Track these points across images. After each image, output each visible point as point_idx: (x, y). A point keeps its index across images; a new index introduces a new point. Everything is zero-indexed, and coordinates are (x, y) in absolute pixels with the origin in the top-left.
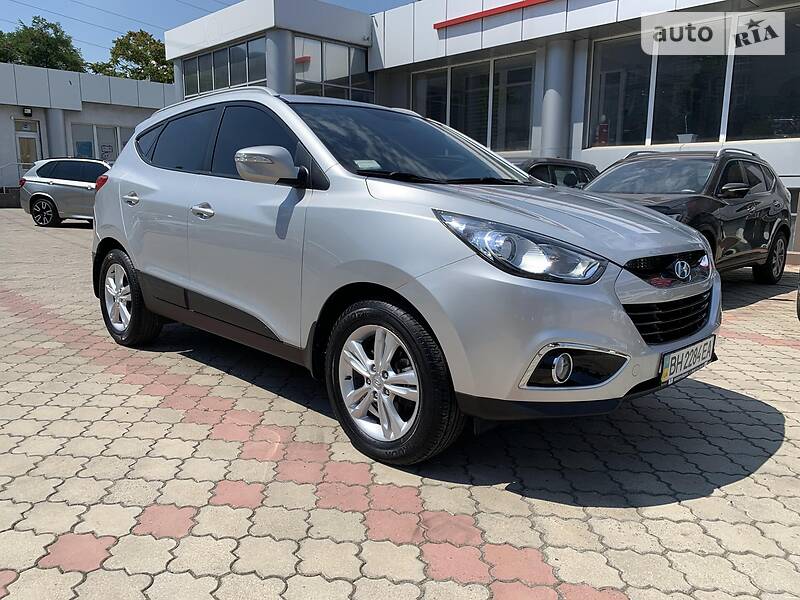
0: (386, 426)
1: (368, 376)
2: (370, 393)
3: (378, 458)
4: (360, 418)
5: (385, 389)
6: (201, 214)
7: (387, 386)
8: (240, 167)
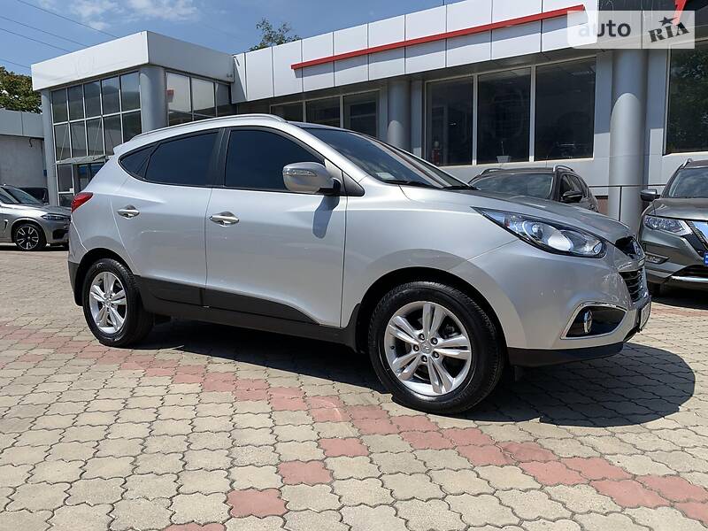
0: (437, 383)
1: (417, 343)
2: (418, 358)
3: (429, 412)
4: (408, 380)
5: (435, 352)
6: (221, 222)
7: (436, 350)
8: (287, 179)
